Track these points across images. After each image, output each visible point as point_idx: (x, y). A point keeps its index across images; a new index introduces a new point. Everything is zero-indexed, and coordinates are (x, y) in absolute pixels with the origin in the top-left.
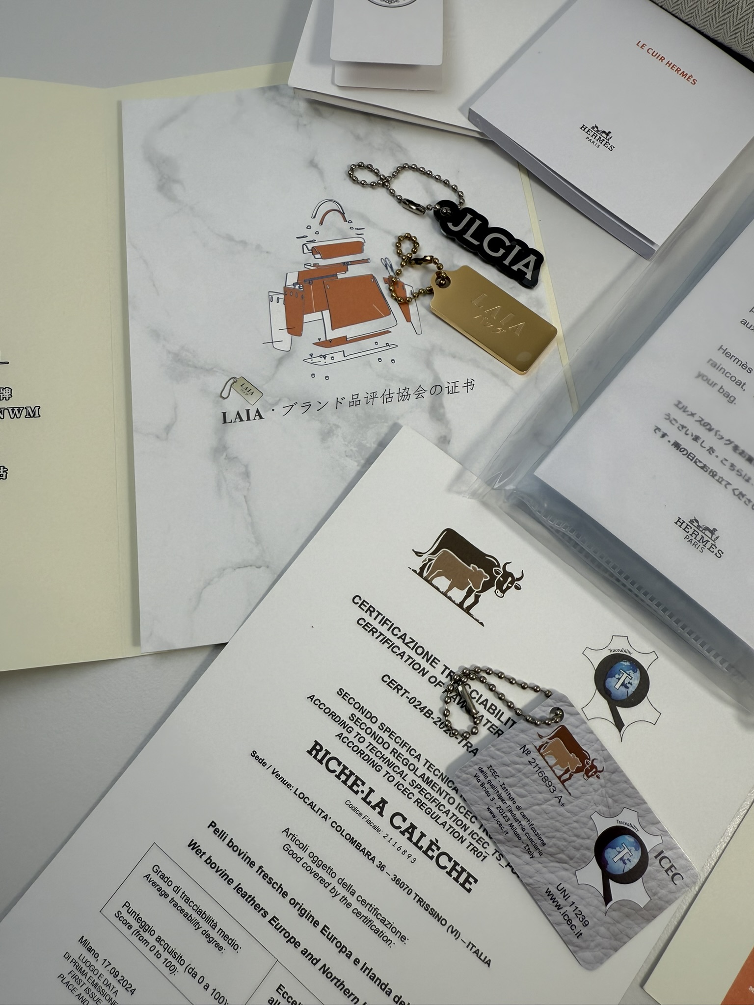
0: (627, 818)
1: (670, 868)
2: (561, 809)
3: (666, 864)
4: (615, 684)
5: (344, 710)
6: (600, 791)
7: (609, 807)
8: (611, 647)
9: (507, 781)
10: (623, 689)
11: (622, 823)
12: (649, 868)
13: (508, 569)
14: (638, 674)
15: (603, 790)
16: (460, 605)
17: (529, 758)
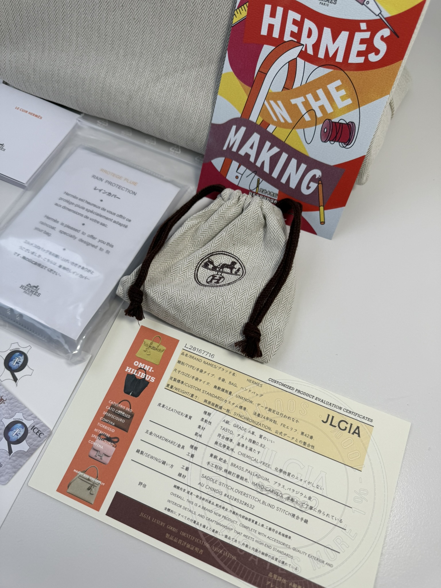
0: (18, 416)
1: (38, 432)
3: (36, 431)
4: (14, 364)
6: (5, 409)
7: (10, 414)
8: (10, 349)
10: (17, 365)
11: (16, 419)
12: (29, 434)
14: (23, 357)
15: (7, 408)
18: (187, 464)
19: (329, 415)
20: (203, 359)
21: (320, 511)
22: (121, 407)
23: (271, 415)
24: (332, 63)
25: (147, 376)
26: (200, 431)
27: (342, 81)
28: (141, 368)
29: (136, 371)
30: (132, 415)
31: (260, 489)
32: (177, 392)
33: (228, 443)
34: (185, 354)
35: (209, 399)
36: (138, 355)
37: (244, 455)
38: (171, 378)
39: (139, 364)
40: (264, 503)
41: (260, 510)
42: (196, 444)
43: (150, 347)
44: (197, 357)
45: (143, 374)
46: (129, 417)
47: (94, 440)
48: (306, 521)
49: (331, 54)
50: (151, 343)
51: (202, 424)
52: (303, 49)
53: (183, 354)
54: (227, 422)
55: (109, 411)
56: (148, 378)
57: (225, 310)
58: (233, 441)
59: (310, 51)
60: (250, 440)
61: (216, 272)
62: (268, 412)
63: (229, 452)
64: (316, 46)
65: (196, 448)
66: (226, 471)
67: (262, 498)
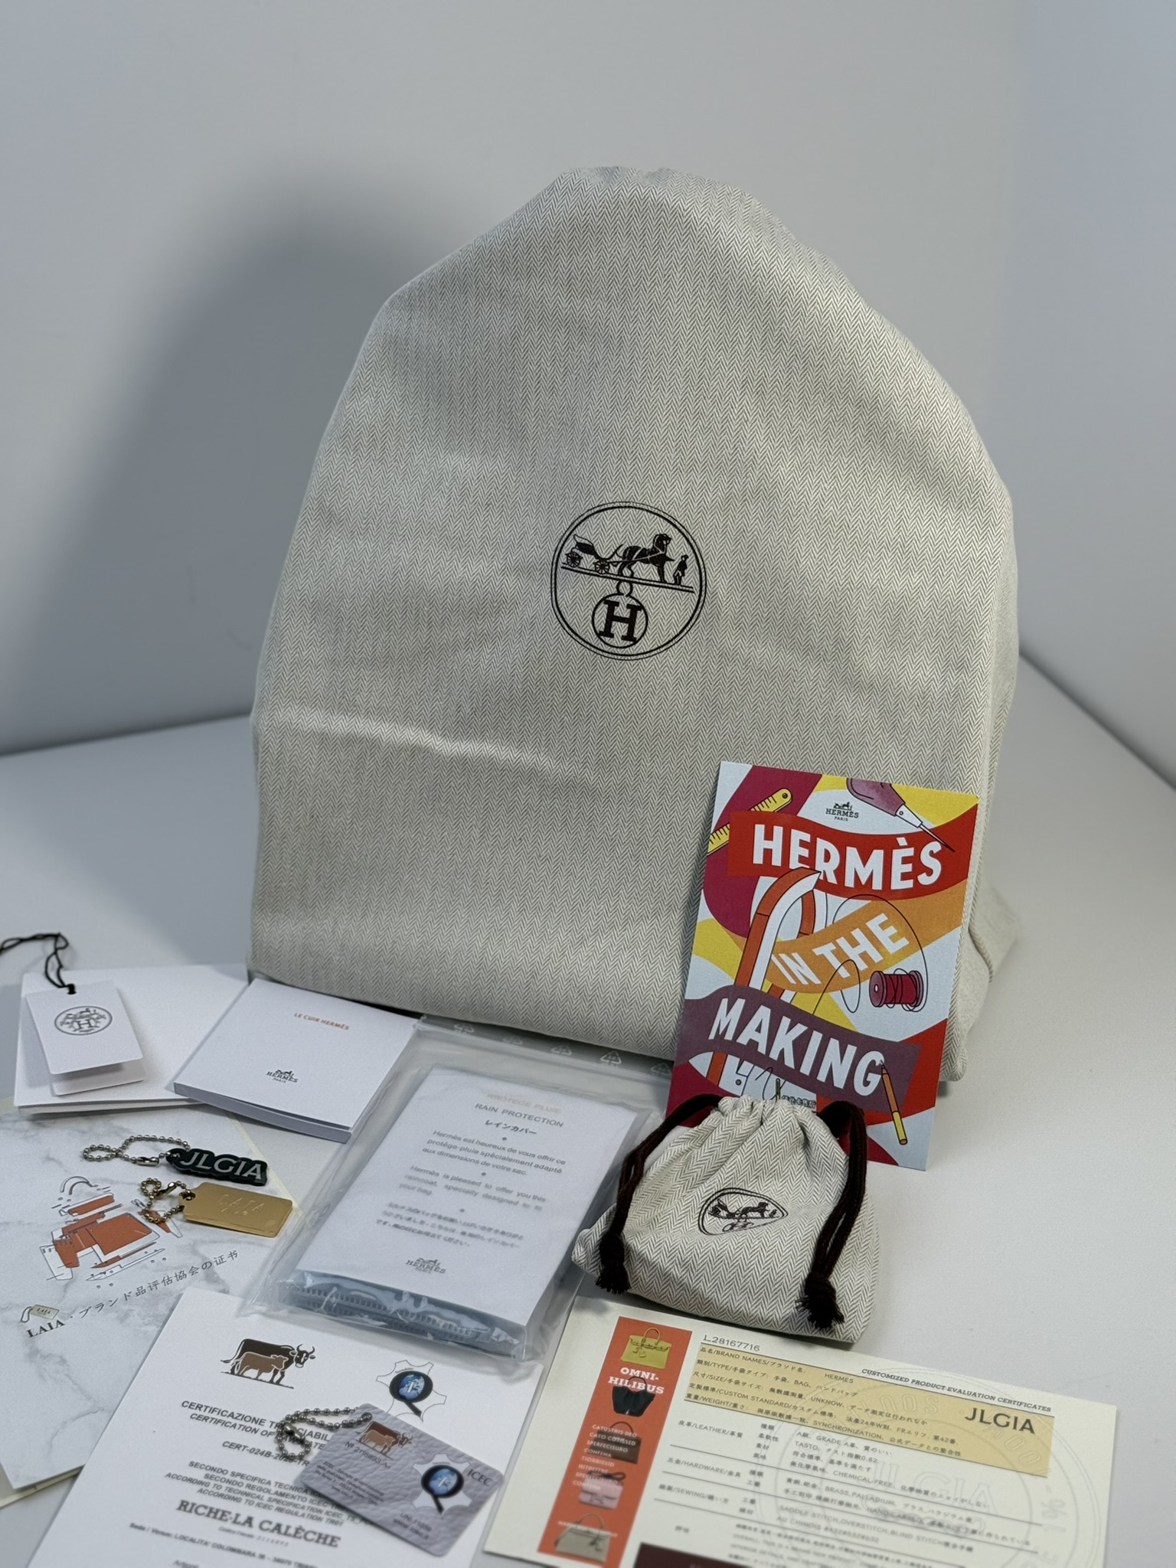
0: (440, 1459)
1: (481, 1478)
2: (389, 1470)
3: (477, 1476)
4: (408, 1390)
5: (199, 1474)
6: (414, 1451)
7: (424, 1457)
8: (396, 1370)
9: (341, 1467)
10: (414, 1392)
11: (437, 1463)
12: (465, 1482)
13: (301, 1349)
14: (422, 1379)
15: (417, 1450)
16: (271, 1382)
17: (354, 1448)
18: (750, 1496)
19: (975, 1410)
20: (742, 1355)
21: (989, 1535)
22: (616, 1431)
23: (877, 1419)
24: (867, 893)
25: (649, 1386)
26: (762, 1452)
27: (887, 915)
28: (634, 1377)
29: (627, 1381)
30: (638, 1441)
31: (884, 1515)
32: (707, 1402)
33: (813, 1463)
34: (707, 1350)
35: (765, 1407)
36: (624, 1358)
37: (845, 1475)
38: (692, 1385)
39: (630, 1371)
40: (893, 1533)
41: (886, 1542)
42: (759, 1469)
43: (642, 1345)
44: (730, 1352)
45: (640, 1384)
46: (633, 1443)
47: (582, 1480)
48: (970, 1549)
49: (863, 881)
50: (644, 1341)
51: (763, 1441)
52: (821, 878)
53: (703, 1350)
54: (805, 1435)
55: (596, 1440)
56: (651, 1388)
57: (768, 1259)
58: (821, 1458)
59: (832, 879)
60: (850, 1455)
61: (736, 1221)
62: (871, 1415)
63: (819, 1474)
64: (840, 872)
65: (760, 1474)
66: (819, 1498)
67: (890, 1527)
